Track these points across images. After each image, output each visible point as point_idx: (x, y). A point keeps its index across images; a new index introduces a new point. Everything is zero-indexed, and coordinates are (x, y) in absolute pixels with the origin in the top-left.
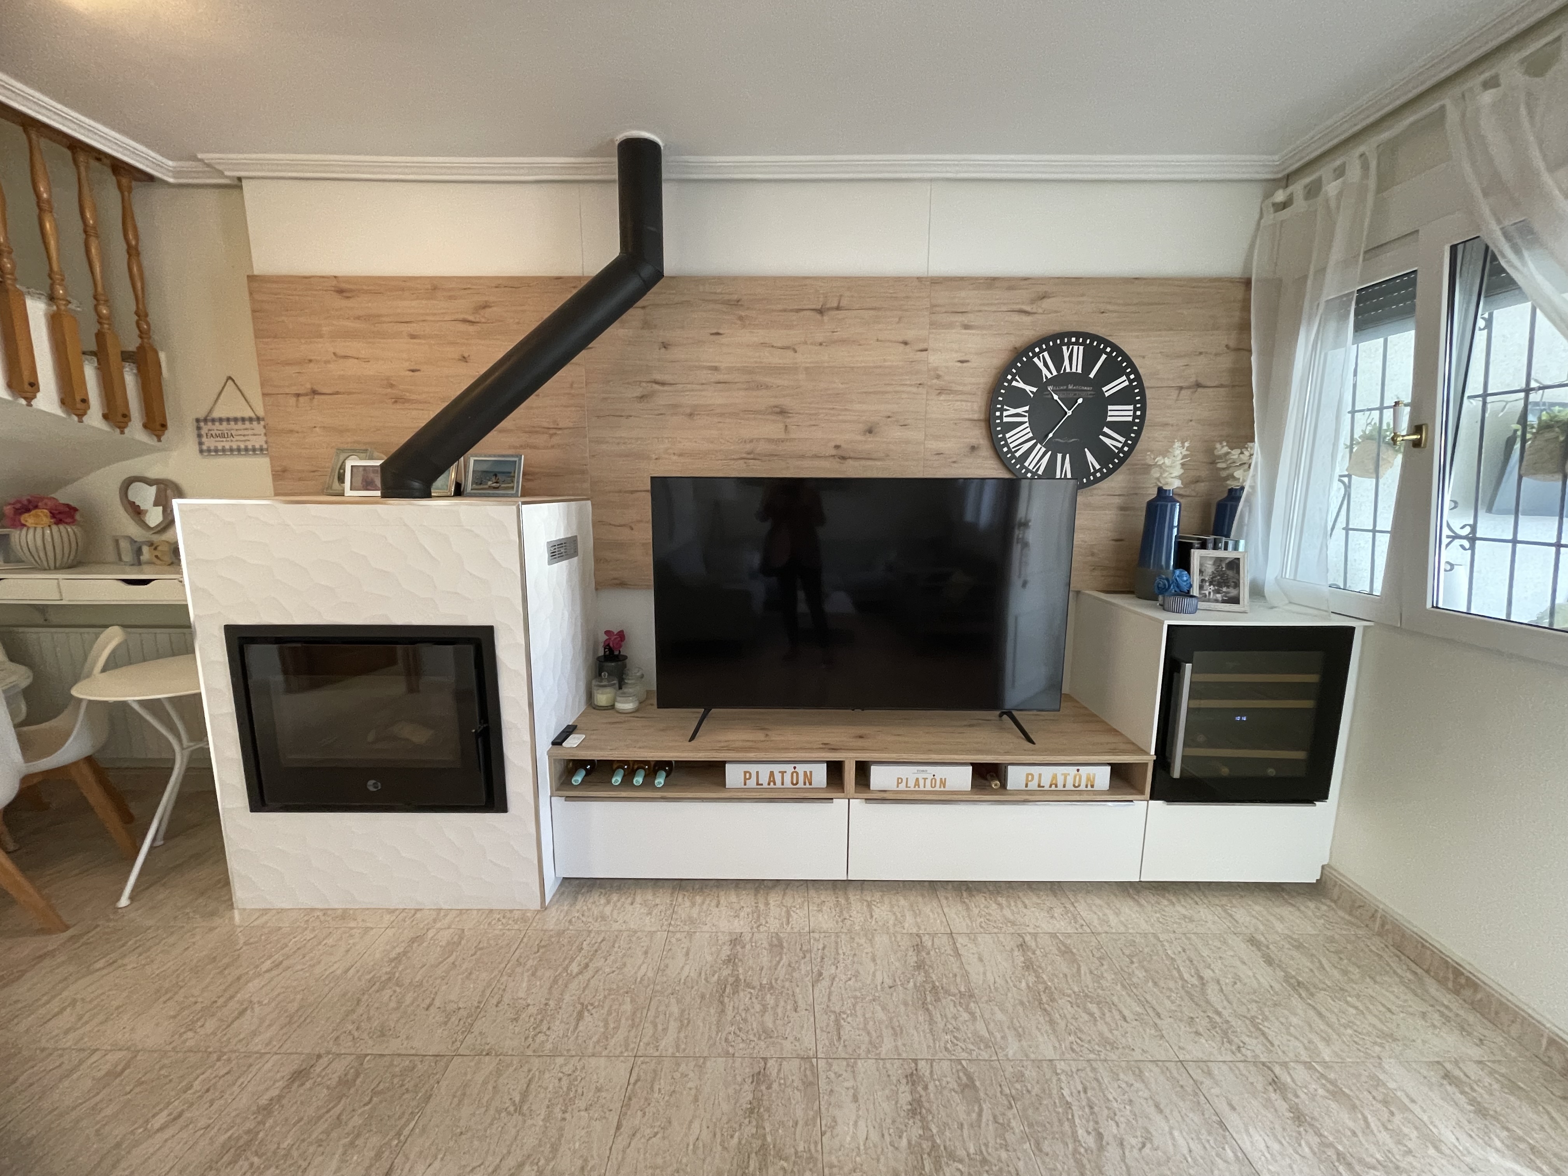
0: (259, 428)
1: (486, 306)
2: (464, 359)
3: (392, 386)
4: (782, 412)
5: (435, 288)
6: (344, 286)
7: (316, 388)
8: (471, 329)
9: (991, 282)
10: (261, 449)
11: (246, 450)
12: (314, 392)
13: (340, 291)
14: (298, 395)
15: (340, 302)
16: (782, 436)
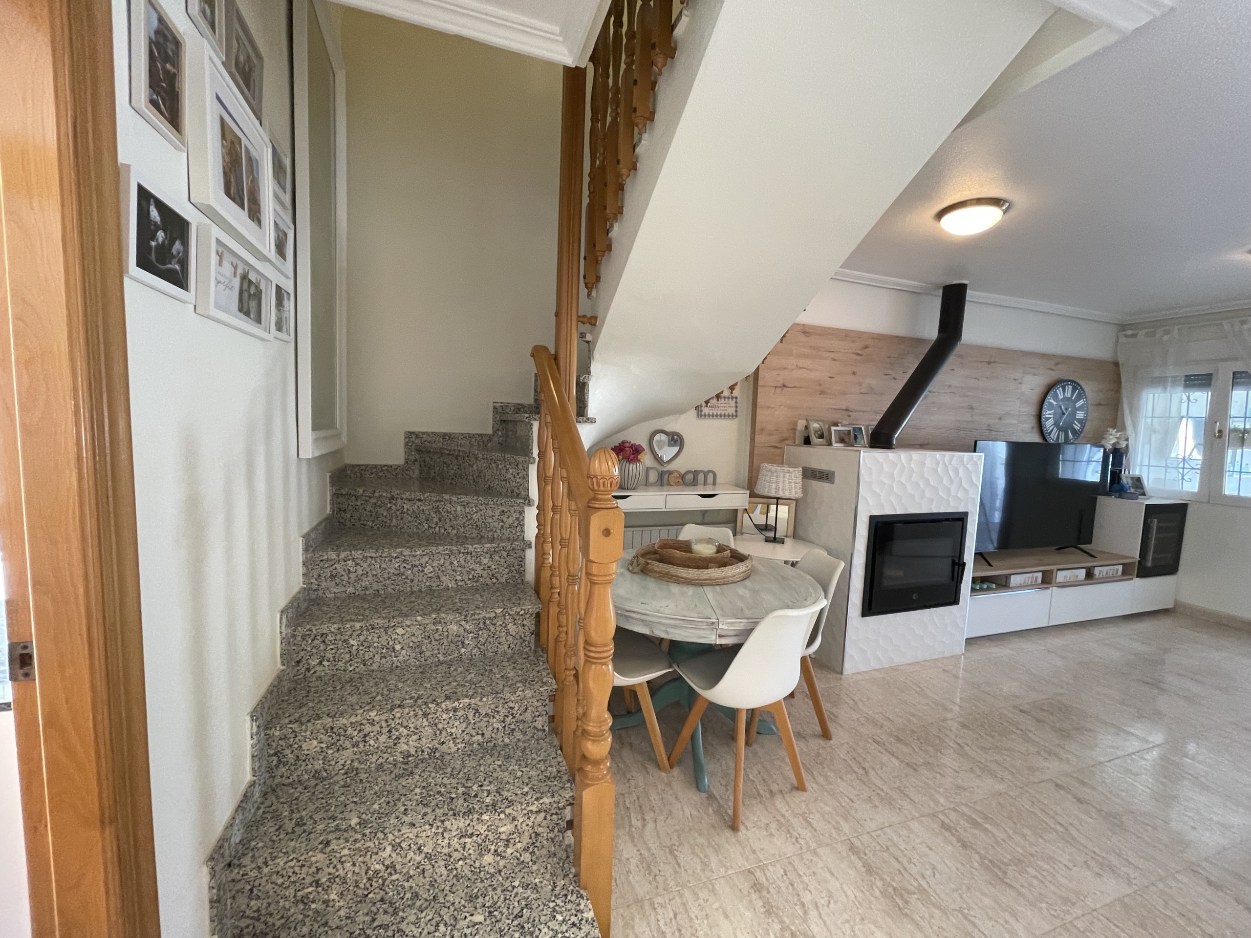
0: (732, 403)
1: (866, 347)
2: (854, 373)
3: (820, 385)
4: (972, 408)
5: (846, 336)
6: (807, 330)
7: (786, 384)
8: (859, 358)
9: (1044, 356)
10: (733, 416)
11: (725, 415)
12: (784, 386)
13: (805, 333)
14: (776, 387)
15: (803, 338)
16: (970, 419)
